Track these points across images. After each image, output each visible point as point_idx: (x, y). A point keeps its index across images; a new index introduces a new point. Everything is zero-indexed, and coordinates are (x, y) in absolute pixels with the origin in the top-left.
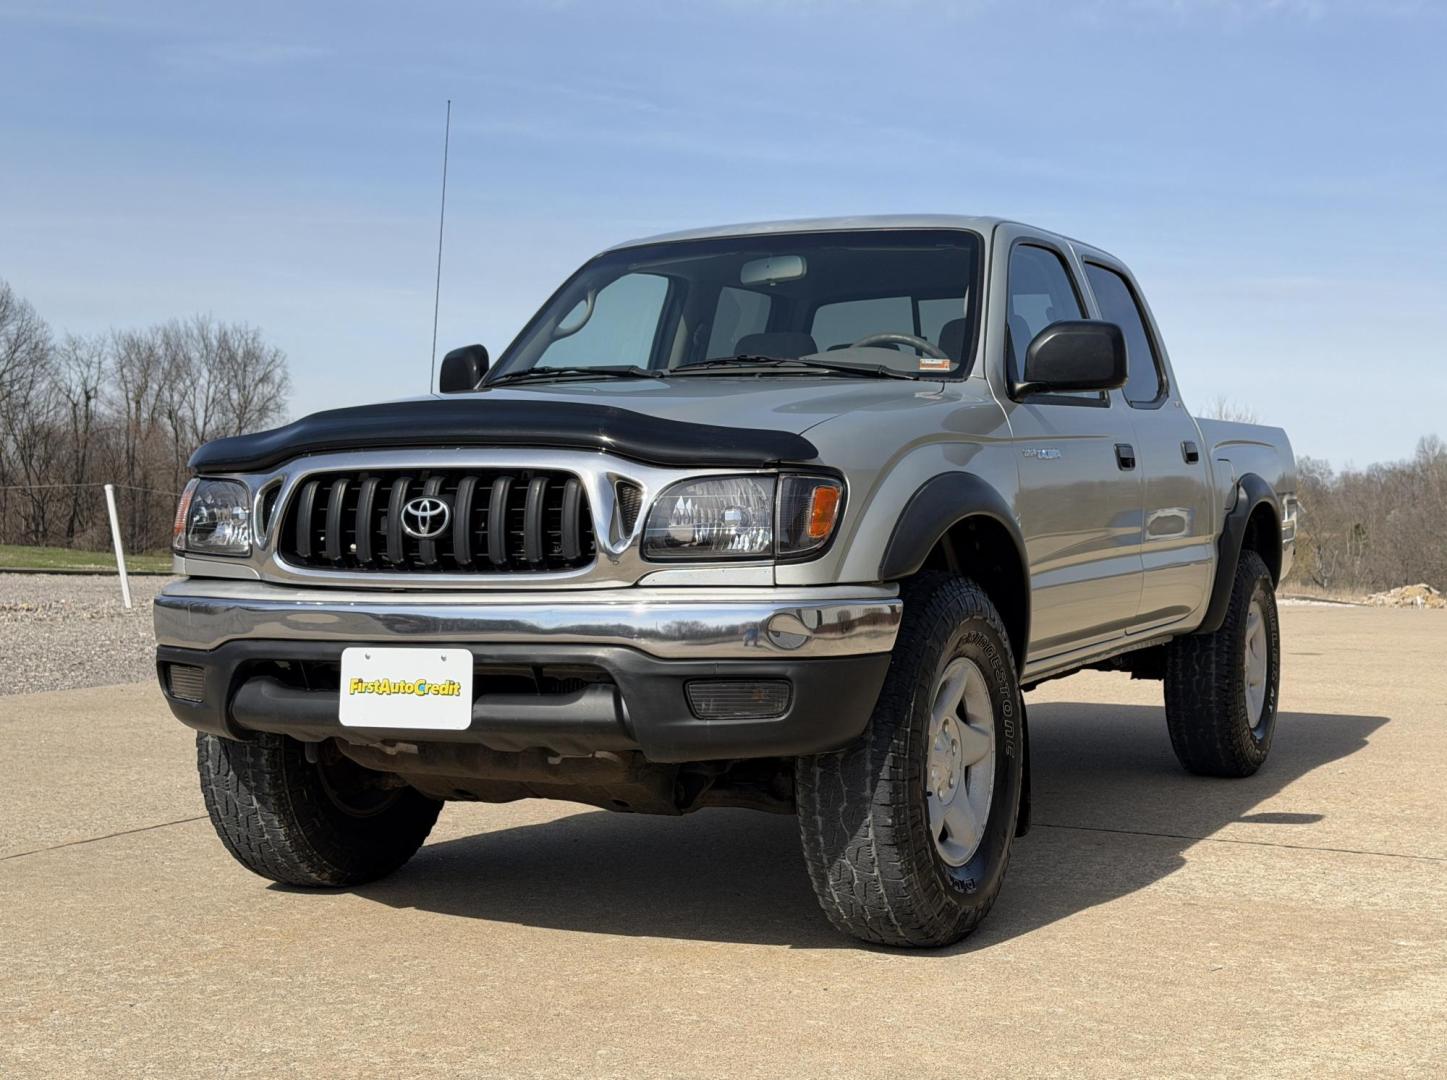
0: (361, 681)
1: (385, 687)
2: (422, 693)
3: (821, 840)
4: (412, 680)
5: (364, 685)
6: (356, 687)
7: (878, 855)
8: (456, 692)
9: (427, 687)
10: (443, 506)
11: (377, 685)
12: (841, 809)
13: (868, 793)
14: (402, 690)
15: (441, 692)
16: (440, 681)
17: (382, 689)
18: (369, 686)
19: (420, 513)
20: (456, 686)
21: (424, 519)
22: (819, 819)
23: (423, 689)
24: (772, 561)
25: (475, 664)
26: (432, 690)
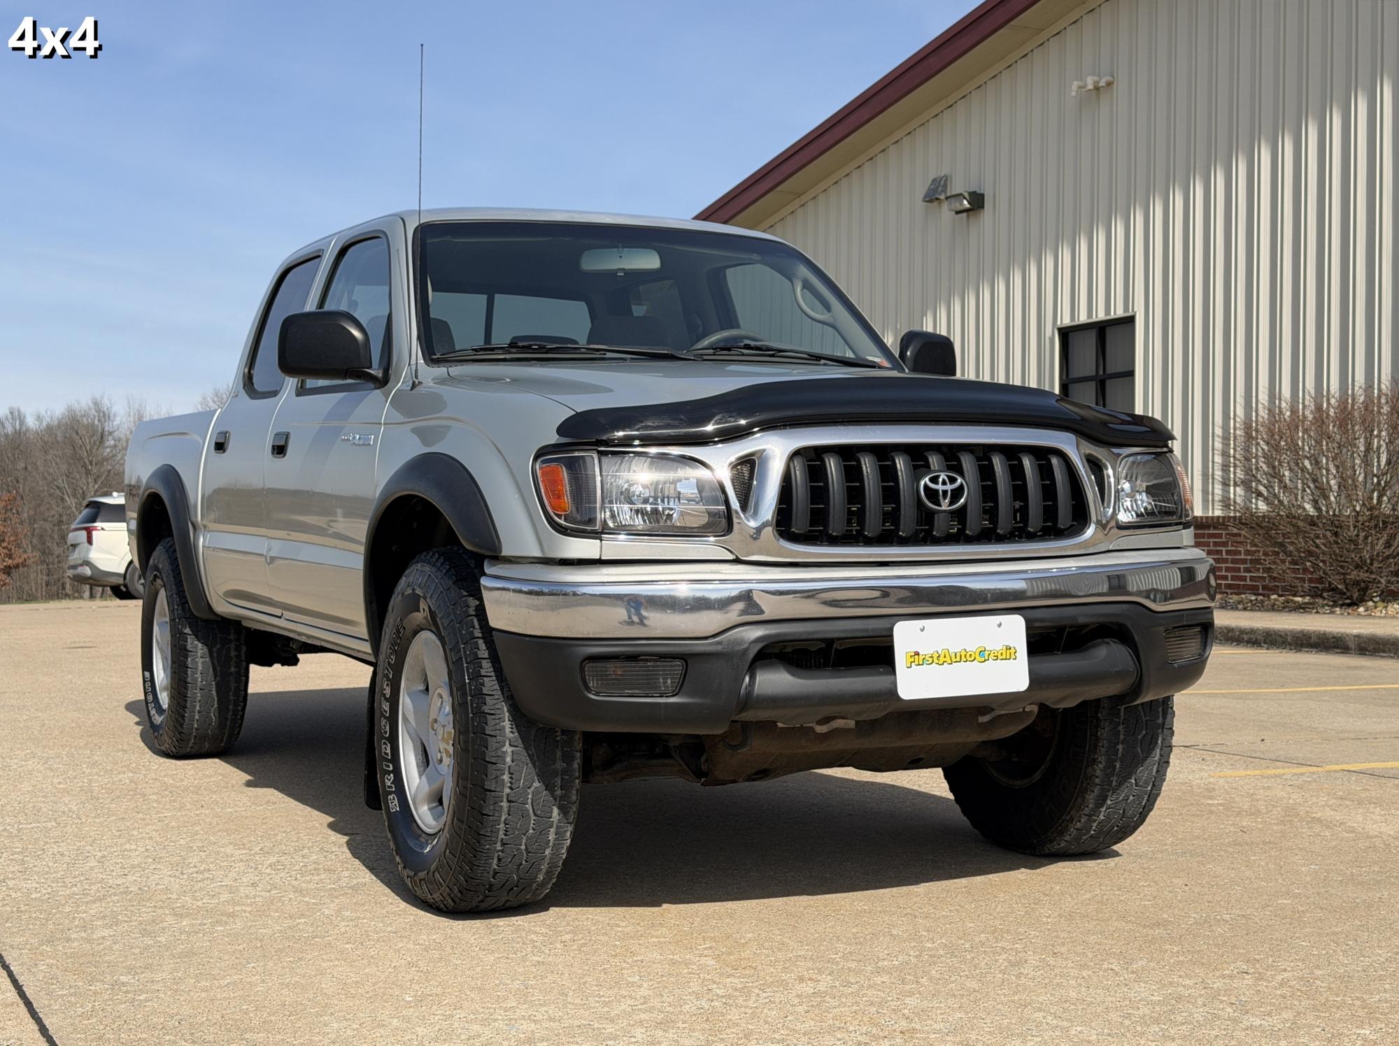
0: (917, 654)
1: (945, 657)
2: (983, 660)
3: (1118, 765)
4: (973, 648)
5: (921, 657)
6: (912, 660)
7: (1158, 771)
8: (1013, 657)
9: (987, 653)
10: (960, 480)
11: (935, 656)
12: (1140, 737)
13: (1160, 721)
14: (964, 659)
15: (1000, 657)
16: (998, 646)
17: (942, 659)
18: (927, 658)
19: (940, 487)
20: (1013, 651)
21: (945, 492)
22: (1120, 747)
23: (983, 655)
24: (1181, 527)
25: (1027, 628)
26: (992, 655)
